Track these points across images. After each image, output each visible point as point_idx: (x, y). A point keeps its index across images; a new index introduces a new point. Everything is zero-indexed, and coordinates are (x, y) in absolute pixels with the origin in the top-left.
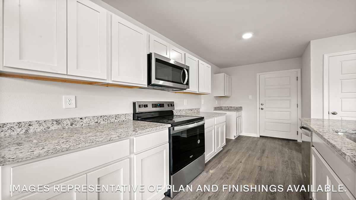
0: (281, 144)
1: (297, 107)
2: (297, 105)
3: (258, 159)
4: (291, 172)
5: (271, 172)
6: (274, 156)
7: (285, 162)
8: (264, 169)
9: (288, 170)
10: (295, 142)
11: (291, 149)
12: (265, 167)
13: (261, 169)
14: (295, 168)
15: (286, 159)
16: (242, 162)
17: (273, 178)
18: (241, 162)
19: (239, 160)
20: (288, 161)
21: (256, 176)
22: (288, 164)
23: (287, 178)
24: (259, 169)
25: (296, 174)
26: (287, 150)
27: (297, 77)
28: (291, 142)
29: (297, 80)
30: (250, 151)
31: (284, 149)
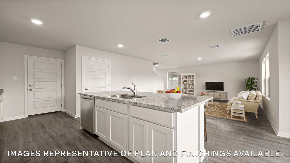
0: (52, 116)
1: (62, 87)
2: (62, 85)
3: (44, 133)
4: (73, 130)
5: (62, 136)
6: (55, 126)
7: (65, 126)
8: (55, 137)
9: (70, 129)
10: (60, 112)
11: (62, 118)
12: (55, 135)
13: (53, 138)
14: (73, 127)
15: (64, 124)
16: (31, 141)
17: (66, 138)
18: (29, 143)
19: (25, 142)
20: (66, 125)
21: (54, 144)
22: (67, 126)
23: (73, 133)
24: (52, 139)
25: (76, 129)
26: (60, 119)
27: (62, 66)
28: (58, 113)
29: (62, 67)
30: (30, 131)
31: (57, 119)
